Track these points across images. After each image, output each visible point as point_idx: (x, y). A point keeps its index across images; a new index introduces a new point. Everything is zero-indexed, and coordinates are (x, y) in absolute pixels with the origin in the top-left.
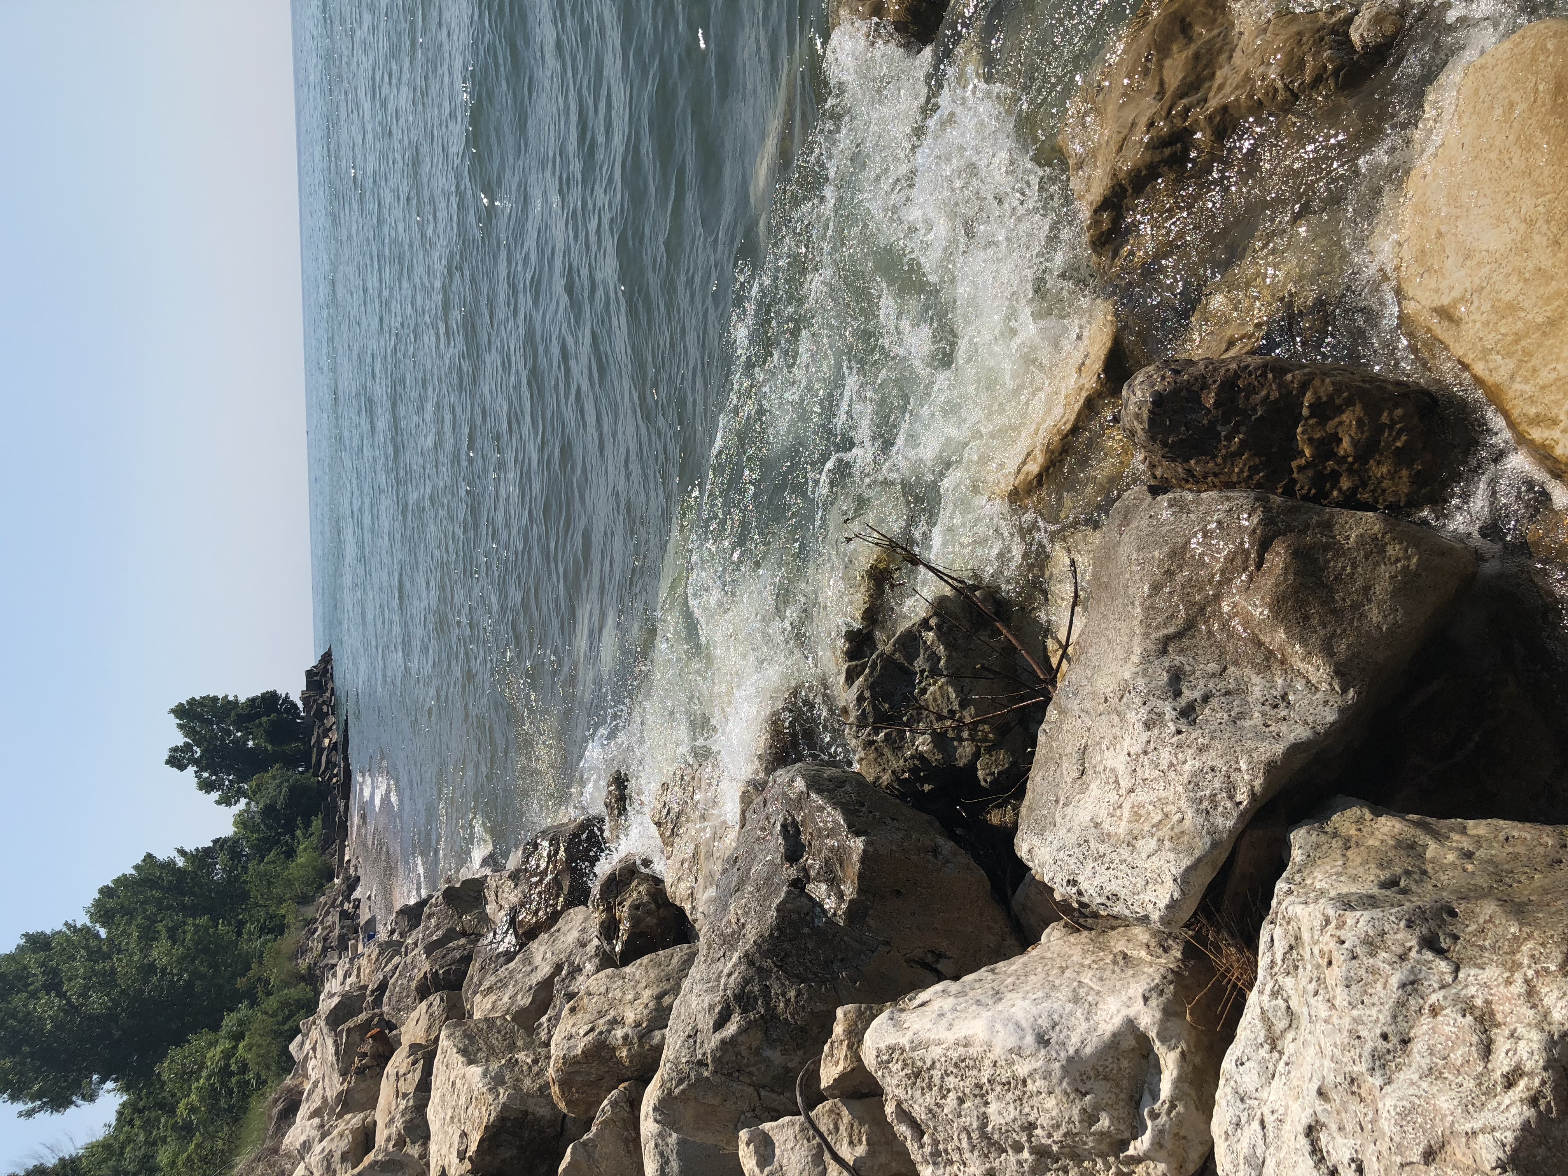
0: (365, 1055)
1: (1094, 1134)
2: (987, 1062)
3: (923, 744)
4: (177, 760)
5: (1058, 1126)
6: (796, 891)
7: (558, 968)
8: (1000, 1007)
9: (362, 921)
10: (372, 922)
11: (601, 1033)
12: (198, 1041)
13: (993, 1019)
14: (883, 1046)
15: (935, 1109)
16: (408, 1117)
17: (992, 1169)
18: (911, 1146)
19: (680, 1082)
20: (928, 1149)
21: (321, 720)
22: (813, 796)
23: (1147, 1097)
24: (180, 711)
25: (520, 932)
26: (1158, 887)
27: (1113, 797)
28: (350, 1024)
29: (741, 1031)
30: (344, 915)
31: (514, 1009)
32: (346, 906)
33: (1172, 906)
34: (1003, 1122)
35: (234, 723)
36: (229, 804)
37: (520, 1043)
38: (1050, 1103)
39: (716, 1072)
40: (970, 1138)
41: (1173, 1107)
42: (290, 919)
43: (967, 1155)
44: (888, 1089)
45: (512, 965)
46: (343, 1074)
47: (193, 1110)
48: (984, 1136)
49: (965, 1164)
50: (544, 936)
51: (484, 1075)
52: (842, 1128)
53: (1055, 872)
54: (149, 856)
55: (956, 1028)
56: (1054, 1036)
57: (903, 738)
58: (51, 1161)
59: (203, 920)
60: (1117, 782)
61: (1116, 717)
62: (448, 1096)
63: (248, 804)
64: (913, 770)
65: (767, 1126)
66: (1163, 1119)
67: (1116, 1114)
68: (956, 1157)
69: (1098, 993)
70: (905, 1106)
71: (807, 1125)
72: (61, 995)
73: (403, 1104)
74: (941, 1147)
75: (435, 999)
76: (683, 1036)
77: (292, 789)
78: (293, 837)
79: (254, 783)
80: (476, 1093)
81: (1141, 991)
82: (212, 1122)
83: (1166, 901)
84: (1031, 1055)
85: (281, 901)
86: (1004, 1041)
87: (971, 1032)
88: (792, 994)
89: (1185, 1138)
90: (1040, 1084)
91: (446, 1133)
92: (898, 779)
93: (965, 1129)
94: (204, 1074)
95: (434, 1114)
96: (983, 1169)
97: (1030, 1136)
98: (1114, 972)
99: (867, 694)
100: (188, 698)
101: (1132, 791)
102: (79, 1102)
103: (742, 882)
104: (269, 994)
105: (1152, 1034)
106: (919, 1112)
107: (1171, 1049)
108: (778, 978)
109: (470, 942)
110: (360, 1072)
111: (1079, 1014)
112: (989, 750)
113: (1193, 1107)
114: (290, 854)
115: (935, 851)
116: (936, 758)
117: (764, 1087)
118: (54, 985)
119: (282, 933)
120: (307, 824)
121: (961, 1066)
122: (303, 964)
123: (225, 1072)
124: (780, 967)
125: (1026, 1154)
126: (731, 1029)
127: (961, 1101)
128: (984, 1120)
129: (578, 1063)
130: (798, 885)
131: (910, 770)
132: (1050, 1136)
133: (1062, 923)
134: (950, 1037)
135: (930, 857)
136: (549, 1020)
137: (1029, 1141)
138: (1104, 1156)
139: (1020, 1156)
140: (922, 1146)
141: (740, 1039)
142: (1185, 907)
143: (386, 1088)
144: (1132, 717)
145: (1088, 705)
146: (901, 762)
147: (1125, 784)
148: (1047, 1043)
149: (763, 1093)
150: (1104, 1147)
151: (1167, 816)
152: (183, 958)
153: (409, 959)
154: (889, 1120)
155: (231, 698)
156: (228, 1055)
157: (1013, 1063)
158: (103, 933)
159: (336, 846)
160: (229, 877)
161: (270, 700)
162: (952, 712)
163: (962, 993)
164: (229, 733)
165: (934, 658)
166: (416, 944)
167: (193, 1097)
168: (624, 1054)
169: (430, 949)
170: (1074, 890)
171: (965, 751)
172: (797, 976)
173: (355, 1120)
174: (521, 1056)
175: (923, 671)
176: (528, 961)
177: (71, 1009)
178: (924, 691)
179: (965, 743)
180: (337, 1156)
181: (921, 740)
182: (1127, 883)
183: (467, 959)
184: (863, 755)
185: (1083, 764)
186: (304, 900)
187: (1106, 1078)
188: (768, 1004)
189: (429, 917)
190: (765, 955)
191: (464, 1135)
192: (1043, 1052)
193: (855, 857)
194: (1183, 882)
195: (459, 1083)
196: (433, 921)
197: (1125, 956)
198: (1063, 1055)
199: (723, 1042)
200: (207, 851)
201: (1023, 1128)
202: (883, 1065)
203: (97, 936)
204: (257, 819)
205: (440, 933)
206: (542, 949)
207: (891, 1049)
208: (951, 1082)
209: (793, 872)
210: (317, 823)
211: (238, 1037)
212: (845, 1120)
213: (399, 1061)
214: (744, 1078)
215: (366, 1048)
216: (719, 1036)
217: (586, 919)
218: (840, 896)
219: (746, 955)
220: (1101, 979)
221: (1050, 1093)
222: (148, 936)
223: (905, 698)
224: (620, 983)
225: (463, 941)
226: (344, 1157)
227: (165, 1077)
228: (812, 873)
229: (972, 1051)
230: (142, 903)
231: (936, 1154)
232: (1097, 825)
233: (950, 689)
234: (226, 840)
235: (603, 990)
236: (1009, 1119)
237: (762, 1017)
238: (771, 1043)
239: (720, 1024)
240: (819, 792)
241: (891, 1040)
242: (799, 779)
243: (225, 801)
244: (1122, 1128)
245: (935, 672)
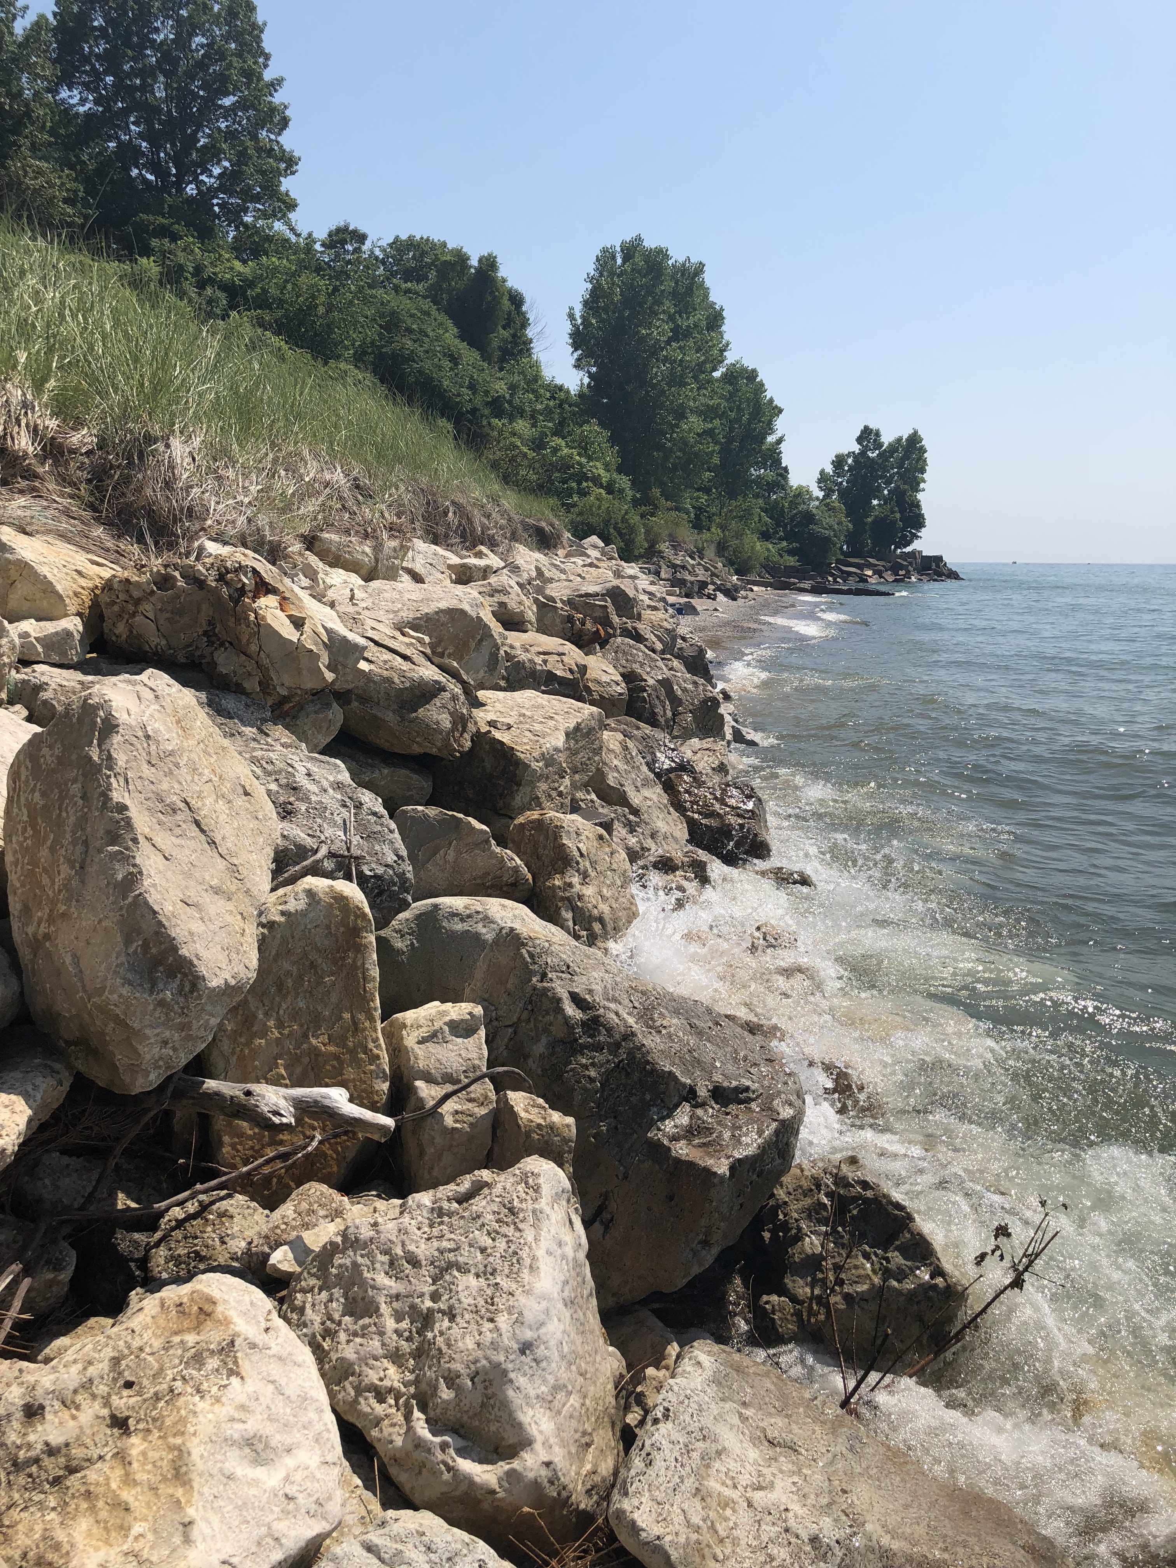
0: (583, 624)
1: (437, 1380)
2: (514, 1286)
3: (812, 1243)
4: (867, 436)
5: (449, 1346)
6: (685, 1093)
7: (636, 812)
8: (560, 1305)
9: (695, 602)
10: (693, 611)
11: (578, 863)
12: (611, 456)
13: (550, 1300)
14: (541, 1180)
15: (480, 1222)
16: (527, 664)
17: (420, 1266)
18: (451, 1189)
19: (531, 955)
20: (445, 1205)
21: (891, 569)
22: (774, 1125)
23: (461, 1443)
24: (914, 440)
25: (672, 776)
26: (654, 1515)
27: (744, 1480)
28: (611, 609)
29: (566, 1019)
30: (703, 585)
31: (606, 770)
32: (711, 587)
33: (634, 1528)
34: (460, 1288)
35: (897, 487)
36: (819, 481)
37: (577, 777)
38: (470, 1343)
39: (535, 989)
40: (450, 1251)
41: (449, 1469)
42: (706, 535)
43: (436, 1244)
44: (502, 1177)
45: (645, 769)
46: (570, 602)
47: (555, 450)
48: (450, 1265)
49: (428, 1239)
50: (665, 799)
51: (557, 750)
52: (470, 1105)
53: (678, 1395)
54: (780, 411)
55: (550, 1260)
56: (527, 1359)
57: (820, 1222)
58: (530, 332)
59: (716, 460)
60: (760, 1488)
61: (824, 1501)
62: (541, 712)
63: (817, 498)
64: (785, 1226)
65: (482, 1033)
66: (440, 1456)
67: (451, 1407)
68: (436, 1231)
69: (559, 1412)
70: (486, 1191)
71: (478, 1073)
72: (668, 342)
73: (538, 660)
74: (446, 1219)
75: (621, 689)
76: (569, 961)
77: (827, 539)
78: (781, 539)
79: (837, 504)
80: (542, 741)
81: (556, 1460)
82: (542, 467)
83: (640, 1523)
84: (514, 1334)
85: (723, 527)
86: (531, 1307)
87: (542, 1275)
88: (593, 1073)
89: (420, 1472)
90: (488, 1337)
91: (512, 709)
92: (778, 1207)
93: (458, 1249)
94: (584, 460)
95: (528, 697)
96: (422, 1257)
97: (444, 1313)
98: (576, 1431)
99: (869, 1194)
100: (927, 447)
101: (750, 1505)
102: (576, 355)
103: (700, 1033)
104: (642, 516)
105: (516, 1464)
106: (478, 1204)
107: (500, 1480)
108: (608, 1061)
109: (667, 721)
110: (570, 619)
111: (543, 1388)
112: (798, 1314)
113: (445, 1489)
114: (765, 536)
115: (706, 1243)
116: (795, 1253)
117: (515, 1032)
118: (678, 334)
119: (694, 527)
120: (791, 552)
121: (514, 1257)
122: (664, 547)
123: (582, 477)
124: (617, 1066)
125: (428, 1304)
126: (570, 1009)
127: (483, 1250)
128: (464, 1269)
129: (556, 839)
130: (690, 1095)
131: (786, 1222)
132: (441, 1333)
133: (624, 1372)
134: (540, 1253)
135: (701, 1237)
136: (592, 801)
137: (440, 1311)
138: (417, 1382)
139: (427, 1297)
140: (449, 1200)
141: (560, 1017)
142: (631, 1540)
143: (552, 643)
144: (826, 1522)
145: (840, 1465)
146: (795, 1215)
147: (758, 1496)
148: (523, 1352)
149: (510, 1030)
150: (424, 1386)
151: (721, 1541)
152: (685, 443)
153: (660, 663)
154: (476, 1172)
155: (922, 485)
156: (596, 480)
157: (510, 1313)
158: (717, 374)
159: (769, 579)
160: (753, 481)
161: (916, 521)
162: (840, 1282)
163: (577, 1264)
164: (888, 483)
165: (901, 1275)
166: (671, 669)
167: (566, 451)
168: (557, 883)
169: (666, 683)
170: (660, 1415)
171: (802, 1288)
172: (607, 1080)
173: (531, 615)
174: (567, 781)
175: (887, 1260)
176: (646, 783)
177: (655, 351)
178: (867, 1256)
179: (808, 1290)
180: (505, 599)
181: (816, 1242)
182: (660, 1480)
183: (653, 722)
184: (806, 1173)
185: (779, 1445)
186: (721, 548)
187: (483, 1405)
188: (587, 1047)
189: (695, 683)
190: (631, 1053)
191: (509, 727)
192: (516, 1346)
193: (710, 1162)
194: (656, 1546)
195: (551, 723)
196: (690, 687)
197: (588, 1445)
198: (510, 1366)
199: (559, 1000)
200: (778, 461)
201: (451, 1308)
202: (524, 1178)
203: (715, 369)
204: (802, 507)
205: (679, 692)
206: (655, 797)
207: (537, 1189)
208: (501, 1244)
209: (702, 1092)
210: (791, 561)
211: (610, 488)
212: (476, 1110)
213: (574, 654)
214: (525, 1015)
215: (589, 625)
216: (565, 996)
217: (676, 840)
218: (675, 1138)
219: (633, 1034)
220: (571, 1417)
221: (479, 1345)
222: (708, 413)
223: (863, 1236)
224: (619, 883)
225: (669, 714)
226: (502, 604)
227: (586, 427)
228: (700, 1112)
229: (525, 1274)
230: (739, 407)
231: (441, 1213)
232: (719, 1453)
233: (865, 1287)
234: (785, 478)
235: (614, 866)
236: (462, 1295)
237: (576, 1040)
238: (552, 1046)
239: (575, 998)
240: (777, 1132)
241: (546, 1190)
242: (791, 1112)
243: (823, 478)
244: (438, 1411)
245: (887, 1273)
